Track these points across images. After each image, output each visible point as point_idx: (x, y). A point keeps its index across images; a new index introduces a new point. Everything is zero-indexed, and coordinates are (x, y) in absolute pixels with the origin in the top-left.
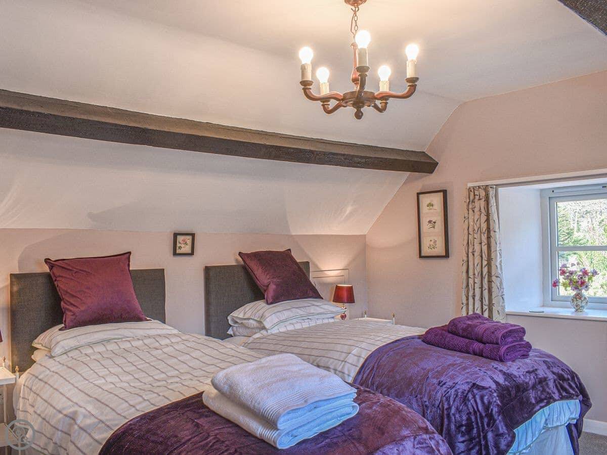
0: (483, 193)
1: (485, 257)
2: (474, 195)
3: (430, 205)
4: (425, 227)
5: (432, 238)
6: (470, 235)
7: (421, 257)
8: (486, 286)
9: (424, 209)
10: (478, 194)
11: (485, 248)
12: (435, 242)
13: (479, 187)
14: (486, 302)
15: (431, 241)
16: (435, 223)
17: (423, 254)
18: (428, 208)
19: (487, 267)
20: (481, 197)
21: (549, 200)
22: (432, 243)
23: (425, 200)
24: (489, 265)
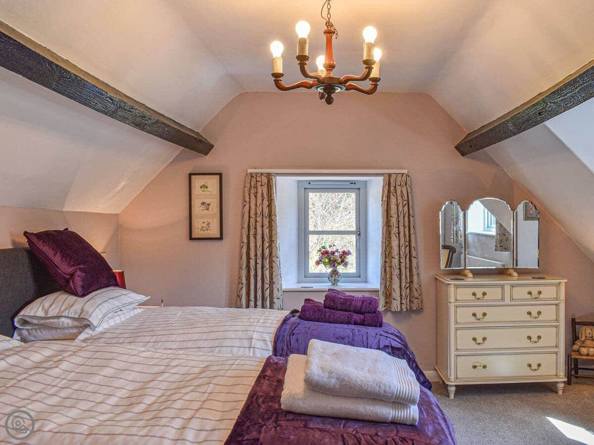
0: (265, 180)
1: (267, 239)
2: (257, 181)
3: (204, 187)
4: (197, 209)
5: (206, 220)
6: (251, 219)
7: (191, 238)
8: (267, 266)
9: (196, 190)
10: (260, 180)
11: (266, 231)
12: (209, 224)
13: (262, 174)
14: (267, 281)
15: (203, 223)
16: (209, 205)
17: (193, 236)
18: (202, 189)
19: (268, 249)
20: (263, 184)
21: (304, 190)
22: (205, 225)
23: (198, 182)
24: (270, 246)
